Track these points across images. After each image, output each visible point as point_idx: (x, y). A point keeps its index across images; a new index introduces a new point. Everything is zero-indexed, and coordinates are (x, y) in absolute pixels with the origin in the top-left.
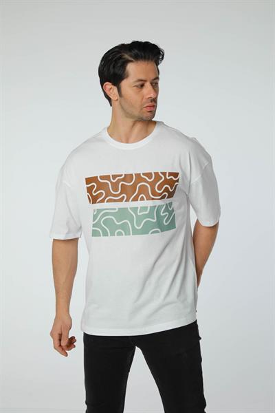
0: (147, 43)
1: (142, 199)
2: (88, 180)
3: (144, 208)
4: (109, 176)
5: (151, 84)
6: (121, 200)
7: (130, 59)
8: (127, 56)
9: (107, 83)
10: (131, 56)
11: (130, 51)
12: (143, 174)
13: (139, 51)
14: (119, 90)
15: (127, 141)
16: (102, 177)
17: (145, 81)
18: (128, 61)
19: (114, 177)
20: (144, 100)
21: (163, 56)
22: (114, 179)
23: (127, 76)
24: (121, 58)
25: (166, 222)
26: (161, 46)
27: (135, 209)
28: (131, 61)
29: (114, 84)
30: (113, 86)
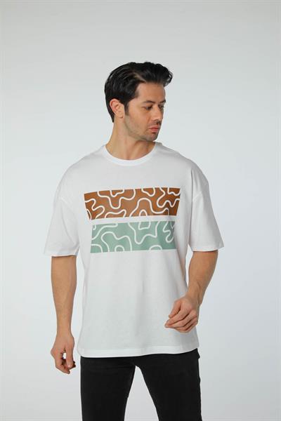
0: (159, 66)
1: (143, 214)
2: (87, 196)
3: (145, 224)
4: (109, 191)
5: (159, 106)
6: (121, 215)
7: (142, 79)
8: (138, 76)
9: (114, 100)
10: (143, 77)
11: (142, 71)
12: (144, 190)
13: (151, 72)
14: (126, 108)
15: (128, 158)
16: (101, 193)
17: (154, 103)
18: (139, 82)
19: (114, 192)
20: (150, 122)
21: (171, 79)
22: (114, 195)
23: (137, 97)
24: (132, 77)
25: (169, 240)
26: (170, 70)
27: (135, 225)
28: (143, 82)
29: (122, 102)
30: (120, 104)
